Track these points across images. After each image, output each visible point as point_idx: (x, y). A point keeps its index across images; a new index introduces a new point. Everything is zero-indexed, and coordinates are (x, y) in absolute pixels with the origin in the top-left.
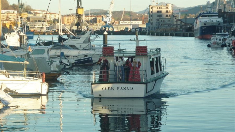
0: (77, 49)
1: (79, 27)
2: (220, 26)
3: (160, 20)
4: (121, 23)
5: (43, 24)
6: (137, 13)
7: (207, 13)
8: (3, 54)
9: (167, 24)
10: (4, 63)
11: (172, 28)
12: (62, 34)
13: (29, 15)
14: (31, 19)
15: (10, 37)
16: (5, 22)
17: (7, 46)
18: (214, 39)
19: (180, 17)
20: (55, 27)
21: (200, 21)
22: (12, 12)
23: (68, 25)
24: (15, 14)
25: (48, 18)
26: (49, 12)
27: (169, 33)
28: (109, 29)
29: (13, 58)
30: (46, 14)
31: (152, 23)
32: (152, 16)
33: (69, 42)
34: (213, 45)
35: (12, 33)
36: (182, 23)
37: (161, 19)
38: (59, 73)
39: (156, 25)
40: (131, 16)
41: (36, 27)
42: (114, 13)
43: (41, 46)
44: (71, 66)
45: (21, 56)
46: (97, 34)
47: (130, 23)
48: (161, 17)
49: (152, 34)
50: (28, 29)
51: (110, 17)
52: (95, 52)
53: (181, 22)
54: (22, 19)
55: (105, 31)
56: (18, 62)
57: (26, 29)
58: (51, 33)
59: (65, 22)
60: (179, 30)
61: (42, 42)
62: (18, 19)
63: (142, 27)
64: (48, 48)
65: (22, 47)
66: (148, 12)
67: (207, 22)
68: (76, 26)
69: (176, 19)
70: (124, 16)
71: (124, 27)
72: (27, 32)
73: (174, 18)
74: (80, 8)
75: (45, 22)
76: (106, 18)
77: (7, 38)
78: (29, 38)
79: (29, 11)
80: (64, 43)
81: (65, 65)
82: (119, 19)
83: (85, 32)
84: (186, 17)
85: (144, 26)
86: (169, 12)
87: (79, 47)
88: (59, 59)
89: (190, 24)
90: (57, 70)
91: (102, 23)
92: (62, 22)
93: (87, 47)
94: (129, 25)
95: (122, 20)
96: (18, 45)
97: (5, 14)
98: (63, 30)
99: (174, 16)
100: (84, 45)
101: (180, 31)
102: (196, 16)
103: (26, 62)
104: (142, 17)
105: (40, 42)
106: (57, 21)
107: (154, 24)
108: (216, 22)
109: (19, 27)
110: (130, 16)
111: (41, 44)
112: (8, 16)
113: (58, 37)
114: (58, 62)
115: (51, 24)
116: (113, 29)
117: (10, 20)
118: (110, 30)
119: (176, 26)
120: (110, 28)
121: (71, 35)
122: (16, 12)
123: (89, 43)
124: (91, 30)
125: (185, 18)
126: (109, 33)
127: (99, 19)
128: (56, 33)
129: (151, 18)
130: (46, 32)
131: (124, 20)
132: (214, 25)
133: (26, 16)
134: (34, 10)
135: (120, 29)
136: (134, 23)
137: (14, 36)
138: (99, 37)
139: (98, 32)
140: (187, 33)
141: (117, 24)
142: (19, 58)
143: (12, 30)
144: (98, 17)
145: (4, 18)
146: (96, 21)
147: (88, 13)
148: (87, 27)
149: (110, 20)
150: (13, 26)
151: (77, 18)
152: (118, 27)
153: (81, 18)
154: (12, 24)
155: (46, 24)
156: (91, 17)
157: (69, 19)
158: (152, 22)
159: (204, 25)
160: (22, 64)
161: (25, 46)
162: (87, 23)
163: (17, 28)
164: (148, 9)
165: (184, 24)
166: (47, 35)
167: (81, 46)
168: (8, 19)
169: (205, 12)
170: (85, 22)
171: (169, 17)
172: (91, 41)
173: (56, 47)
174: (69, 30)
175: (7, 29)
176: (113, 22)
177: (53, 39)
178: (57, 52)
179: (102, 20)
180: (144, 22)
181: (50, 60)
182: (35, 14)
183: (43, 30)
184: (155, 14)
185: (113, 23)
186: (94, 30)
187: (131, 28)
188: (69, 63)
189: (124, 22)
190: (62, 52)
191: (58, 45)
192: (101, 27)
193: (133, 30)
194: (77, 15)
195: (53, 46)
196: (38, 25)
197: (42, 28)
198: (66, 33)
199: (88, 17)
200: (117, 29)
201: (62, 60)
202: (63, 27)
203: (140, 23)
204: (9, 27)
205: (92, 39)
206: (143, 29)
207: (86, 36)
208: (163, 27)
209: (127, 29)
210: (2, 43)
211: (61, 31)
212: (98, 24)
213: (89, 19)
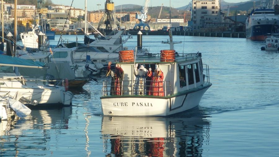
0: (107, 51)
1: (109, 25)
2: (277, 26)
3: (205, 17)
4: (158, 22)
5: (66, 21)
6: (177, 9)
7: (262, 10)
8: (18, 57)
9: (213, 22)
11: (220, 28)
12: (88, 34)
13: (49, 11)
14: (52, 16)
15: (27, 37)
16: (21, 19)
17: (23, 47)
18: (269, 40)
19: (229, 14)
20: (80, 25)
21: (253, 19)
22: (30, 8)
23: (96, 23)
24: (33, 9)
25: (72, 15)
26: (73, 8)
27: (215, 33)
28: (144, 28)
29: (31, 62)
30: (70, 9)
31: (196, 21)
32: (195, 12)
33: (97, 43)
34: (268, 47)
35: (29, 32)
36: (232, 21)
37: (207, 17)
38: (84, 80)
39: (201, 24)
40: (170, 12)
41: (57, 25)
42: (150, 9)
43: (63, 48)
44: (99, 71)
45: (40, 60)
46: (129, 33)
47: (169, 22)
48: (206, 14)
49: (196, 35)
50: (48, 27)
51: (145, 14)
53: (230, 20)
54: (41, 16)
55: (139, 31)
56: (37, 67)
57: (46, 28)
58: (75, 33)
59: (92, 20)
60: (227, 30)
61: (64, 43)
62: (37, 15)
63: (183, 25)
64: (71, 50)
66: (190, 9)
67: (262, 20)
68: (105, 25)
69: (224, 17)
70: (162, 12)
71: (162, 26)
72: (48, 31)
73: (222, 15)
74: (110, 3)
75: (69, 19)
76: (140, 15)
77: (23, 38)
78: (49, 38)
79: (49, 6)
80: (91, 45)
81: (92, 71)
82: (156, 17)
83: (115, 31)
84: (236, 14)
86: (216, 8)
87: (109, 49)
88: (85, 63)
89: (241, 23)
90: (82, 76)
91: (136, 21)
92: (89, 19)
93: (118, 49)
94: (168, 23)
95: (159, 17)
96: (36, 46)
97: (21, 9)
98: (90, 30)
99: (221, 13)
100: (115, 48)
101: (229, 31)
102: (249, 13)
104: (183, 14)
105: (62, 43)
106: (83, 19)
107: (198, 22)
108: (271, 20)
109: (38, 25)
110: (169, 13)
111: (63, 45)
112: (24, 12)
113: (84, 38)
114: (84, 67)
115: (75, 22)
116: (149, 28)
117: (28, 17)
118: (145, 29)
119: (224, 24)
120: (145, 27)
121: (99, 35)
122: (34, 7)
123: (121, 45)
124: (123, 29)
125: (235, 15)
126: (144, 33)
127: (132, 16)
128: (81, 33)
129: (195, 15)
130: (70, 31)
131: (162, 17)
133: (46, 12)
134: (55, 5)
135: (157, 28)
136: (174, 21)
137: (32, 35)
138: (132, 38)
139: (132, 32)
140: (237, 34)
141: (154, 22)
142: (38, 62)
143: (29, 29)
144: (131, 13)
145: (20, 14)
146: (129, 19)
147: (120, 9)
148: (118, 25)
149: (146, 17)
150: (30, 24)
151: (106, 15)
152: (154, 26)
153: (111, 15)
154: (29, 22)
155: (69, 22)
156: (123, 14)
157: (97, 16)
158: (195, 19)
159: (257, 24)
160: (41, 69)
161: (44, 47)
162: (118, 20)
164: (190, 4)
165: (233, 22)
166: (71, 34)
167: (111, 48)
168: (24, 16)
169: (259, 8)
170: (115, 20)
171: (216, 14)
172: (123, 43)
173: (81, 50)
174: (96, 29)
175: (24, 27)
176: (148, 20)
177: (77, 39)
178: (82, 56)
179: (136, 18)
180: (186, 20)
181: (75, 65)
182: (57, 10)
183: (66, 29)
184: (199, 10)
185: (149, 21)
186: (127, 29)
187: (171, 27)
188: (96, 68)
189: (162, 20)
190: (88, 55)
191: (83, 47)
192: (134, 26)
193: (173, 29)
194: (106, 12)
195: (77, 48)
196: (61, 23)
197: (65, 26)
198: (93, 33)
199: (119, 14)
200: (154, 28)
201: (88, 65)
202: (89, 26)
203: (181, 21)
204: (26, 25)
205: (124, 40)
206: (185, 28)
207: (117, 36)
208: (209, 26)
209: (166, 28)
210: (18, 43)
211: (87, 30)
212: (131, 22)
213: (120, 16)
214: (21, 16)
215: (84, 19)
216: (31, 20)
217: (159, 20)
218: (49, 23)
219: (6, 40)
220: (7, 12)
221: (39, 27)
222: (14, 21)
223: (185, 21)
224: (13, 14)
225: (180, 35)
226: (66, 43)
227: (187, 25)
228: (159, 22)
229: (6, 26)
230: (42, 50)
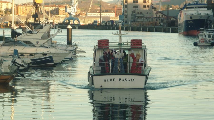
0: (34, 46)
1: (37, 19)
2: (210, 21)
3: (137, 11)
4: (88, 15)
6: (108, 3)
7: (194, 4)
9: (145, 17)
11: (151, 22)
12: (15, 27)
18: (202, 36)
19: (161, 8)
20: (7, 18)
21: (185, 14)
23: (24, 17)
27: (147, 28)
28: (73, 22)
31: (127, 15)
32: (126, 6)
33: (24, 37)
34: (200, 42)
36: (163, 16)
37: (138, 11)
38: (11, 75)
39: (132, 18)
40: (101, 6)
42: (80, 2)
44: (26, 66)
46: (59, 27)
47: (100, 16)
48: (138, 9)
49: (127, 29)
51: (75, 7)
52: (56, 50)
53: (162, 15)
55: (68, 25)
59: (20, 13)
60: (159, 24)
63: (114, 20)
66: (121, 2)
67: (194, 14)
68: (34, 18)
69: (156, 11)
70: (92, 6)
71: (92, 20)
73: (154, 9)
76: (70, 8)
80: (18, 38)
81: (19, 65)
82: (86, 10)
83: (44, 24)
84: (168, 8)
85: (117, 19)
86: (148, 2)
87: (36, 43)
88: (11, 57)
89: (173, 17)
90: (9, 71)
91: (65, 15)
92: (16, 12)
93: (46, 43)
94: (98, 17)
95: (89, 11)
98: (17, 23)
99: (153, 8)
100: (42, 42)
101: (161, 25)
102: (181, 7)
104: (114, 8)
106: (9, 11)
107: (129, 16)
108: (204, 14)
110: (99, 7)
113: (11, 31)
114: (10, 62)
115: (2, 15)
116: (79, 22)
118: (74, 23)
119: (155, 19)
120: (75, 21)
121: (26, 29)
123: (49, 39)
124: (51, 23)
125: (167, 10)
126: (74, 27)
127: (61, 9)
128: (7, 26)
129: (126, 9)
131: (93, 11)
132: (202, 18)
135: (87, 22)
136: (104, 15)
138: (62, 31)
139: (61, 25)
140: (169, 29)
141: (83, 16)
144: (60, 6)
146: (58, 12)
147: (48, 2)
148: (47, 19)
149: (76, 11)
151: (35, 8)
152: (84, 20)
153: (39, 8)
156: (52, 7)
157: (25, 10)
158: (126, 14)
159: (190, 19)
162: (47, 14)
165: (165, 17)
167: (38, 43)
169: (191, 3)
170: (44, 13)
171: (148, 9)
172: (52, 37)
173: (7, 44)
174: (24, 23)
176: (78, 13)
177: (4, 33)
178: (9, 50)
179: (66, 11)
180: (116, 14)
184: (130, 4)
185: (79, 15)
186: (55, 23)
187: (101, 21)
188: (24, 63)
189: (92, 14)
190: (15, 49)
191: (9, 41)
192: (64, 19)
193: (104, 23)
194: (34, 5)
195: (4, 42)
198: (20, 26)
199: (48, 7)
200: (84, 22)
201: (15, 59)
202: (17, 19)
203: (112, 15)
205: (54, 34)
206: (115, 22)
207: (45, 29)
208: (140, 21)
209: (96, 22)
211: (14, 24)
212: (60, 16)
213: (49, 9)
215: (11, 12)
217: (89, 14)
223: (116, 16)
225: (111, 30)
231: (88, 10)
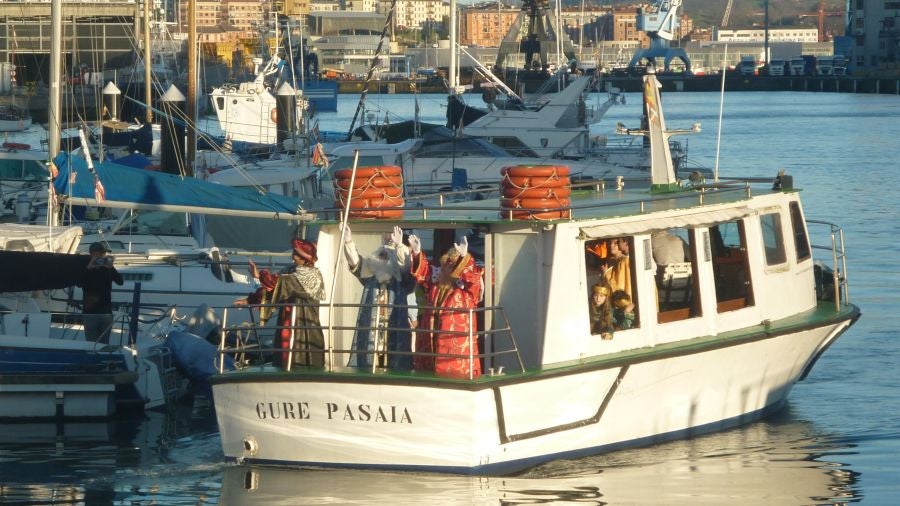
0: (531, 154)
1: (536, 56)
4: (721, 39)
5: (381, 44)
8: (205, 176)
10: (207, 216)
12: (461, 89)
13: (316, 5)
14: (328, 26)
15: (235, 102)
16: (212, 38)
17: (220, 141)
20: (429, 57)
23: (488, 50)
25: (401, 21)
28: (667, 66)
29: (250, 196)
31: (864, 36)
32: (860, 4)
33: (494, 124)
35: (242, 85)
39: (882, 46)
40: (766, 4)
41: (346, 57)
43: (367, 144)
45: (285, 186)
46: (614, 86)
47: (763, 39)
49: (864, 87)
50: (312, 67)
51: (673, 11)
52: (607, 169)
54: (285, 23)
56: (271, 214)
57: (306, 67)
58: (413, 85)
59: (474, 37)
61: (373, 123)
62: (271, 22)
63: (815, 53)
64: (396, 150)
65: (287, 148)
68: (524, 55)
71: (734, 56)
72: (312, 81)
75: (388, 36)
76: (653, 16)
77: (221, 107)
78: (316, 107)
80: (468, 131)
82: (714, 22)
83: (561, 78)
85: (829, 52)
87: (539, 145)
91: (637, 39)
92: (463, 34)
93: (570, 146)
94: (757, 45)
95: (725, 22)
96: (268, 135)
98: (467, 73)
100: (560, 139)
103: (303, 211)
104: (815, 9)
105: (366, 123)
107: (873, 41)
109: (276, 60)
110: (761, 6)
111: (370, 133)
112: (225, 11)
113: (447, 103)
115: (411, 46)
116: (688, 66)
117: (237, 29)
118: (671, 67)
120: (673, 61)
121: (498, 93)
124: (590, 72)
126: (670, 82)
128: (435, 84)
129: (859, 13)
130: (392, 79)
131: (736, 24)
133: (305, 11)
135: (717, 64)
136: (780, 35)
137: (255, 96)
138: (623, 101)
139: (623, 79)
141: (703, 43)
142: (277, 196)
143: (242, 72)
144: (618, 10)
145: (209, 18)
146: (613, 30)
148: (570, 55)
149: (674, 25)
150: (247, 53)
151: (527, 19)
152: (707, 57)
153: (544, 18)
154: (242, 47)
155: (391, 44)
156: (588, 14)
157: (492, 24)
158: (861, 31)
160: (285, 221)
161: (300, 142)
162: (571, 38)
163: (264, 65)
166: (397, 92)
167: (545, 143)
168: (224, 24)
170: (561, 37)
172: (589, 119)
173: (436, 148)
174: (489, 73)
175: (224, 67)
176: (684, 33)
177: (417, 109)
178: (439, 170)
179: (639, 26)
180: (824, 33)
183: (379, 73)
185: (687, 38)
186: (604, 71)
187: (769, 60)
189: (735, 34)
190: (459, 167)
191: (443, 139)
192: (631, 56)
193: (778, 67)
194: (525, 5)
195: (418, 142)
196: (358, 52)
197: (376, 62)
198: (477, 84)
199: (574, 14)
200: (705, 65)
202: (464, 58)
203: (808, 36)
204: (231, 59)
205: (595, 109)
206: (821, 62)
207: (566, 97)
209: (749, 63)
210: (202, 127)
211: (456, 75)
212: (619, 42)
213: (578, 21)
214: (214, 25)
215: (445, 35)
216: (249, 40)
217: (722, 36)
218: (315, 49)
219: (159, 115)
220: (162, 11)
221: (281, 64)
222: (186, 45)
223: (823, 39)
224: (183, 18)
226: (381, 123)
227: (830, 53)
228: (726, 39)
229: (158, 62)
230: (292, 152)
231: (721, 22)
